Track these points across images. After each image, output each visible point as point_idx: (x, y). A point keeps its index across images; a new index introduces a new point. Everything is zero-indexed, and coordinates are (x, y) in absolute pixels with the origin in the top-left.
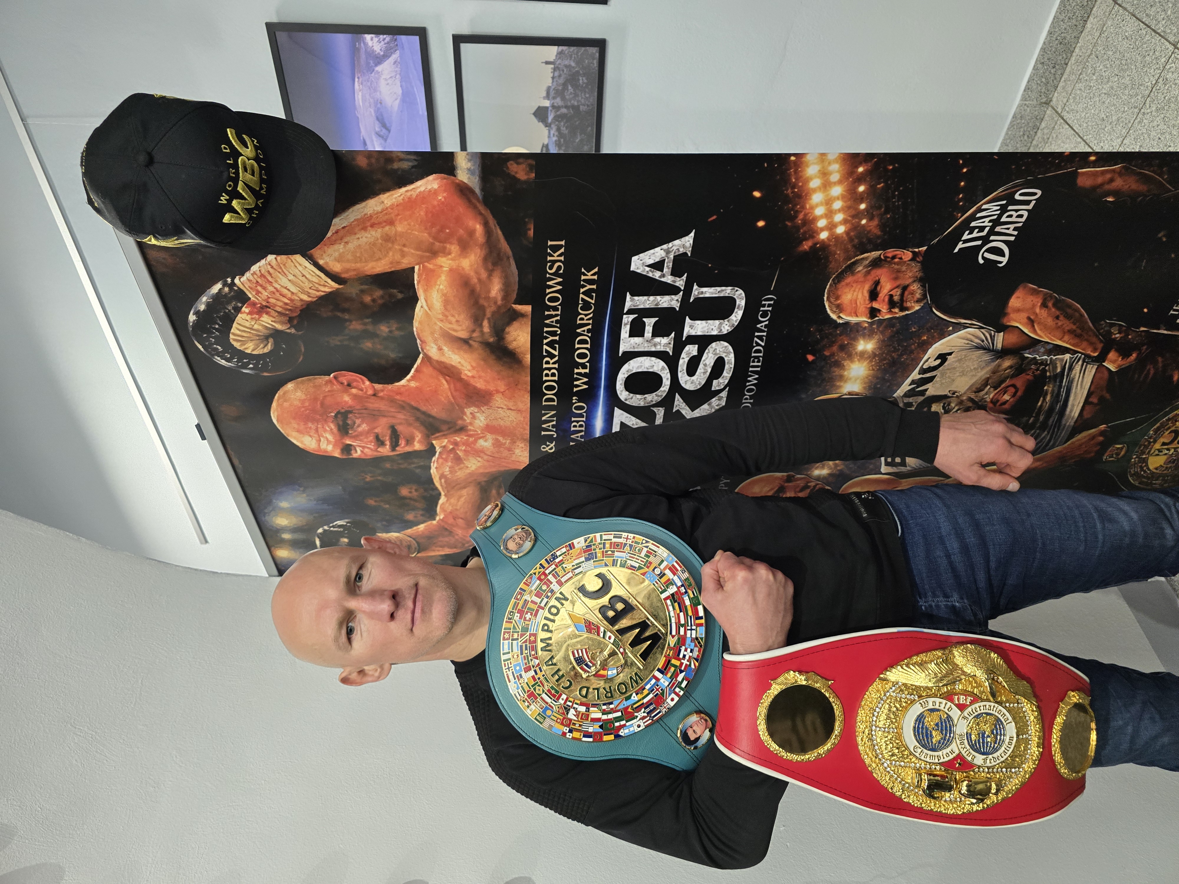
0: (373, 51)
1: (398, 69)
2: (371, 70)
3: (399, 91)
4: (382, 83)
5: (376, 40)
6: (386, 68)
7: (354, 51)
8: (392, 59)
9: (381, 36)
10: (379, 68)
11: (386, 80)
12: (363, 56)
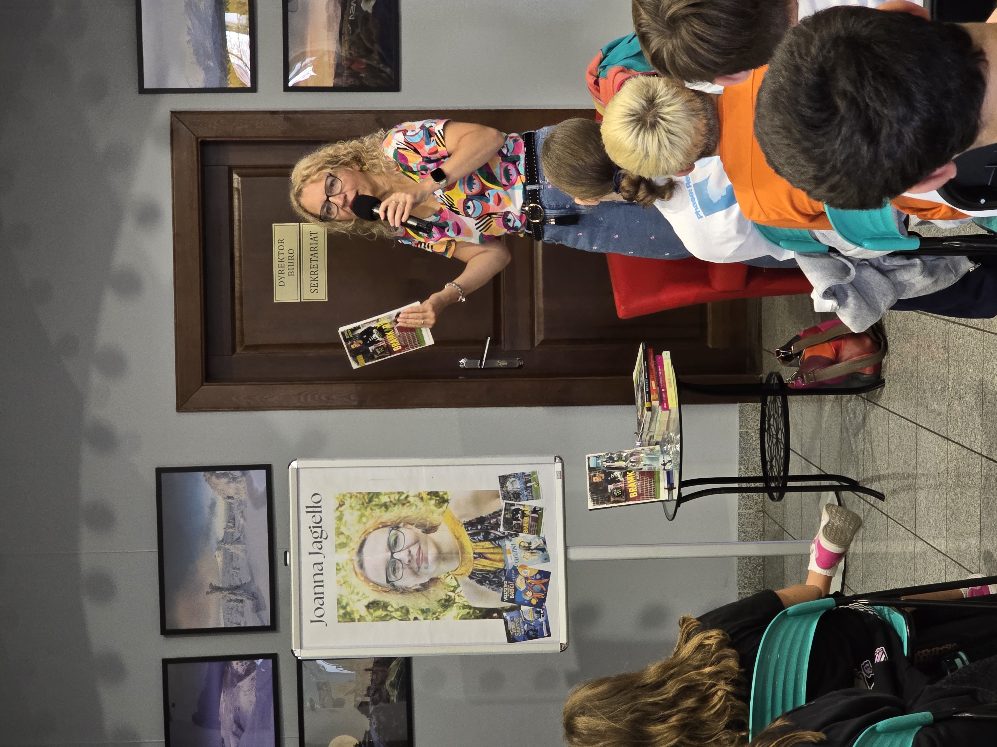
0: (237, 672)
1: (255, 683)
2: (234, 685)
3: (254, 699)
4: (242, 693)
5: (240, 664)
6: (245, 684)
7: (223, 673)
8: (250, 677)
9: (244, 662)
10: (240, 684)
11: (245, 692)
12: (229, 676)
